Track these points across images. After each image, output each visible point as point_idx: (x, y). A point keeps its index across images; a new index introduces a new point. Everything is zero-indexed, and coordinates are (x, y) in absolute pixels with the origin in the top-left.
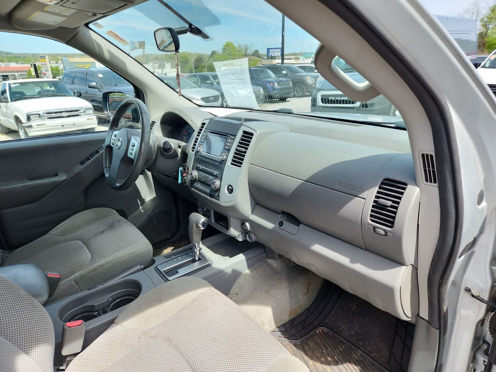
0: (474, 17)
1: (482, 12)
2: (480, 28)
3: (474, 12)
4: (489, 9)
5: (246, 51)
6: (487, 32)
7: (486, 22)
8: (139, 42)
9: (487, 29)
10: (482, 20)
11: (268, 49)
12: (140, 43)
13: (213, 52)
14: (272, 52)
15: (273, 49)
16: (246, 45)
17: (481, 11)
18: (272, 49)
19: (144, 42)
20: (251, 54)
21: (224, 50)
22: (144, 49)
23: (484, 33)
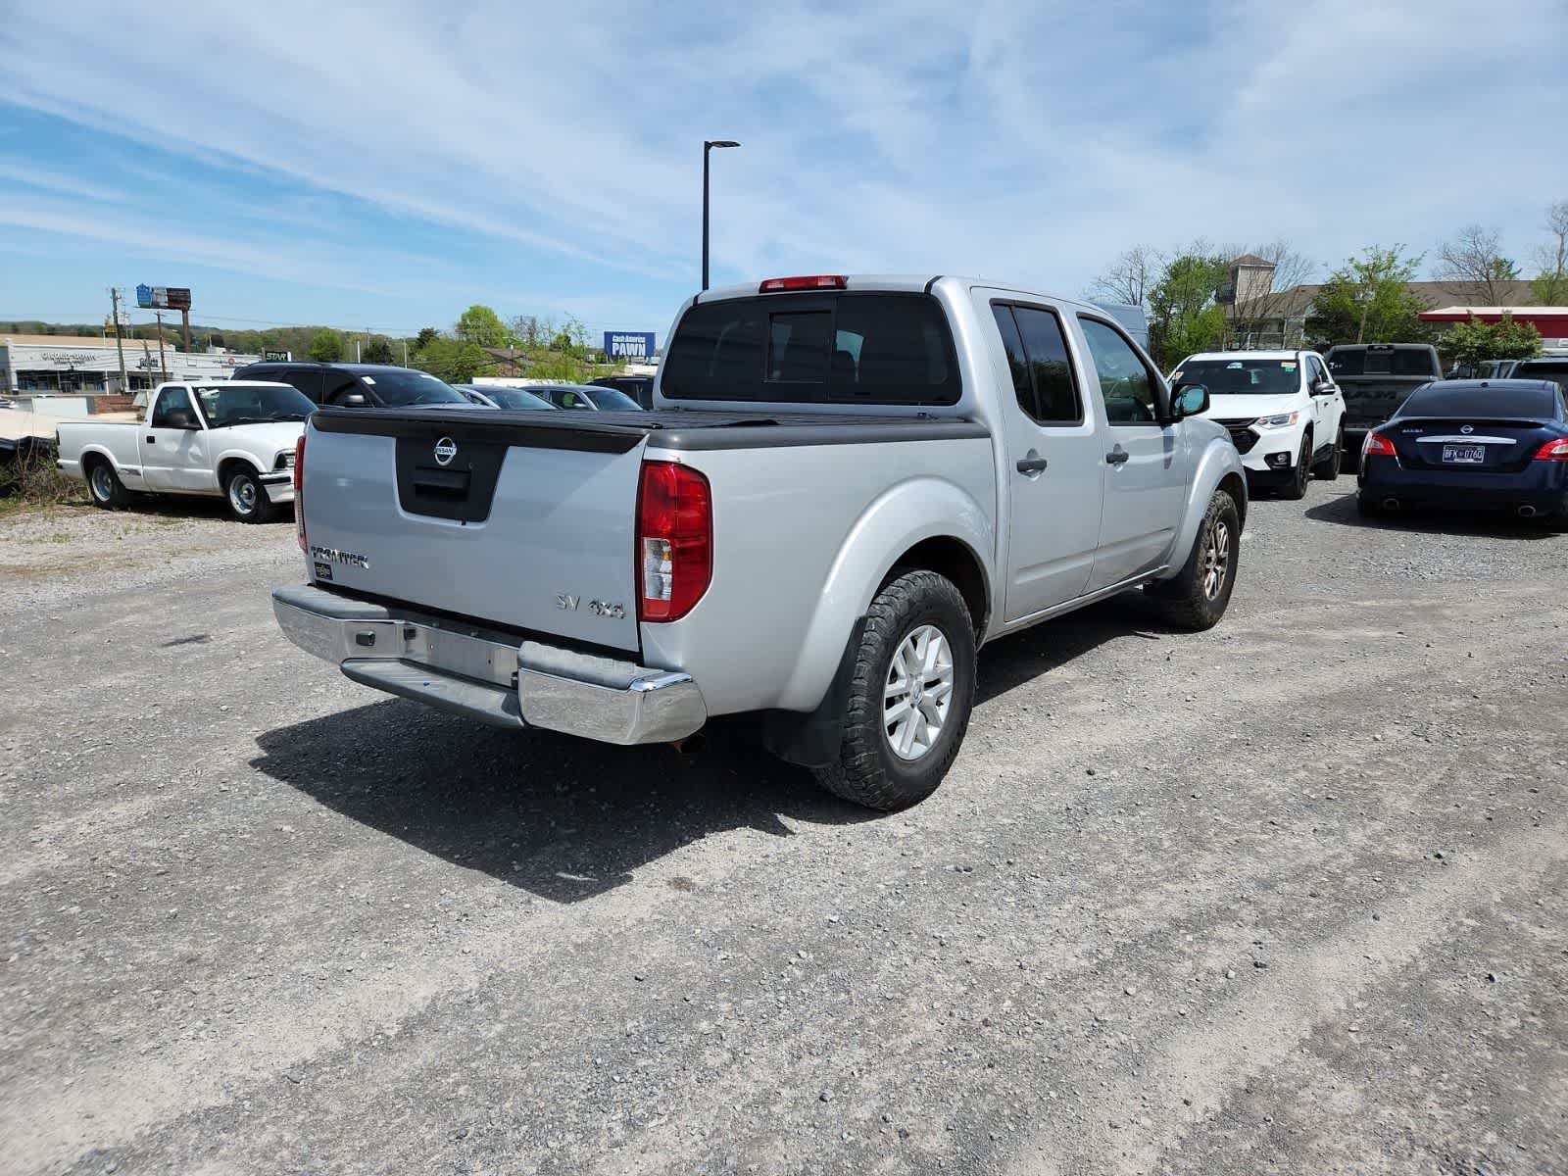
0: (1135, 288)
1: (1152, 277)
2: (1151, 314)
3: (1135, 276)
4: (1166, 271)
5: (531, 335)
6: (1166, 324)
7: (1162, 300)
8: (169, 290)
9: (1167, 317)
10: (1153, 296)
11: (608, 336)
12: (174, 294)
13: (426, 333)
14: (619, 343)
15: (625, 334)
16: (533, 321)
17: (1150, 275)
18: (619, 334)
19: (188, 290)
20: (548, 345)
21: (463, 328)
22: (185, 311)
23: (1161, 325)
